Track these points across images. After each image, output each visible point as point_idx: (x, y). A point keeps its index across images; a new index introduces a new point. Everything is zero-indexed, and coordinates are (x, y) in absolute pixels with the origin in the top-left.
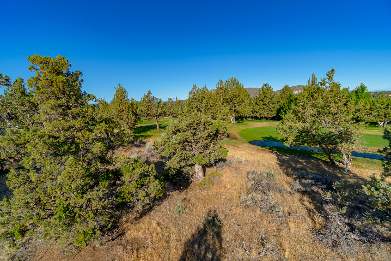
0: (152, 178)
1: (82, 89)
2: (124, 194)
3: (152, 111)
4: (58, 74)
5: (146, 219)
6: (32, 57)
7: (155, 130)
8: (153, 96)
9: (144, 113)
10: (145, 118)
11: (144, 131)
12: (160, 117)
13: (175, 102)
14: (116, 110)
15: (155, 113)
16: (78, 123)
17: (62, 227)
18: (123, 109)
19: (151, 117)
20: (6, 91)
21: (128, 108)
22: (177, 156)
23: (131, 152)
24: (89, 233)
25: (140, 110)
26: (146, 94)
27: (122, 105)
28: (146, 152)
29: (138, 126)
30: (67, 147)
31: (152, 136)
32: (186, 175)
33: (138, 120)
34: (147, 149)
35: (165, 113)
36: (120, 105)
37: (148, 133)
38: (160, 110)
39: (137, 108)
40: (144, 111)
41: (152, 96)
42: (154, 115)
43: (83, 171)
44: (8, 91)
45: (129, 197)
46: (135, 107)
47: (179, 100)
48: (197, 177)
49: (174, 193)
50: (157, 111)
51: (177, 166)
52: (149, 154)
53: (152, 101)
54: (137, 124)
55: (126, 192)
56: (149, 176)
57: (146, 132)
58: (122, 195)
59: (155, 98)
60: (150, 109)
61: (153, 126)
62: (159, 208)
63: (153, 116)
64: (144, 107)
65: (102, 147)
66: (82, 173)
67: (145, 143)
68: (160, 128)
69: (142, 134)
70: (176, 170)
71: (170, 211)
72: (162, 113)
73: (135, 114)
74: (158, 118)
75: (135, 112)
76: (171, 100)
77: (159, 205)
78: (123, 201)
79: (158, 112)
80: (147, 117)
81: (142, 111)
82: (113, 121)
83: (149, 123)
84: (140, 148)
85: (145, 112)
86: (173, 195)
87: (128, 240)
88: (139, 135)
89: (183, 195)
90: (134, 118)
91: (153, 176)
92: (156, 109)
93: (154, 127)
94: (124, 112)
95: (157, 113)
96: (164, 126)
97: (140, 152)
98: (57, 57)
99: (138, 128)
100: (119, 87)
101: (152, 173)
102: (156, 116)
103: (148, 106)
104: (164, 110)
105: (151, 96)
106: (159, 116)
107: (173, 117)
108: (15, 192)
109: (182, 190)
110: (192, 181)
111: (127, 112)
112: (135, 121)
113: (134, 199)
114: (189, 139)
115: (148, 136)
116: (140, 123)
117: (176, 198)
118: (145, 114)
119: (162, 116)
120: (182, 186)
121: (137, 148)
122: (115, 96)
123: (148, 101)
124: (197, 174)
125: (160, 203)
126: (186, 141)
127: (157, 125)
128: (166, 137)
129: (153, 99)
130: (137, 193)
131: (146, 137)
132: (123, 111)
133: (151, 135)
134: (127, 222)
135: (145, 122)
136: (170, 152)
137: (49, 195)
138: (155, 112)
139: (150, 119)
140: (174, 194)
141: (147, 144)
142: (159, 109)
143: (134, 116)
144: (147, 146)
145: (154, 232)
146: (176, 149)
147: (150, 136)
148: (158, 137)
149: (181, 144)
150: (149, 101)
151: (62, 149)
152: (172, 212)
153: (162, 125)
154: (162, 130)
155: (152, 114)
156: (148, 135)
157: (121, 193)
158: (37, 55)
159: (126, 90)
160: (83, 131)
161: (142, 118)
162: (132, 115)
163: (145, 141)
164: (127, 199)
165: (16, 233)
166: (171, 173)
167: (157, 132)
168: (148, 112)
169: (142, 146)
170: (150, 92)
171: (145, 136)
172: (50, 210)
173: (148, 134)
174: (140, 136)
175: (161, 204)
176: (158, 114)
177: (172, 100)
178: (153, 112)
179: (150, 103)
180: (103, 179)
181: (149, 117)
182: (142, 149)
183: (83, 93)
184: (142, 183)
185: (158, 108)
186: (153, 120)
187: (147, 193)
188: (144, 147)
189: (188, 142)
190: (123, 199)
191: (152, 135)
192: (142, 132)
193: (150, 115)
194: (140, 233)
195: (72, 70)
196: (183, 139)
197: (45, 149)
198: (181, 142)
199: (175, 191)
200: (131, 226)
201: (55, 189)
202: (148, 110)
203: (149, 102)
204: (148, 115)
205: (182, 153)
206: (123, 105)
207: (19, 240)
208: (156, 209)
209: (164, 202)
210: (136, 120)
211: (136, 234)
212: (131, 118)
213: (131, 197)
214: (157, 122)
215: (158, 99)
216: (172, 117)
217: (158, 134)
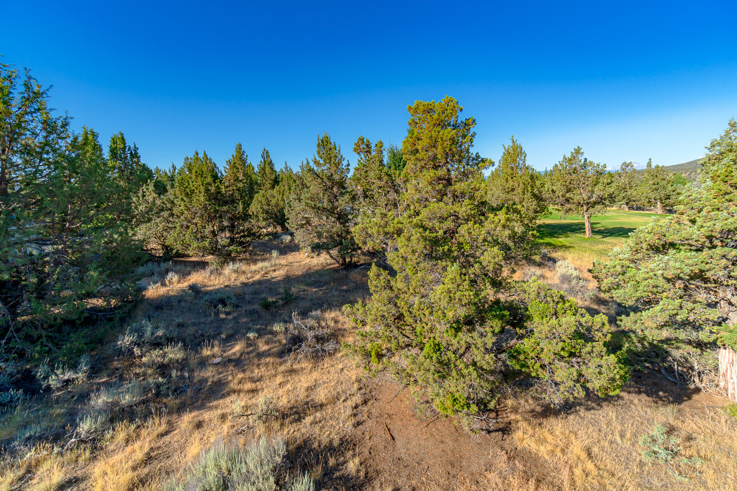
0: (599, 347)
1: (472, 150)
2: (526, 358)
3: (579, 191)
4: (444, 127)
5: (557, 425)
6: (414, 106)
7: (579, 235)
8: (586, 159)
9: (559, 197)
10: (559, 207)
11: (552, 235)
12: (596, 206)
13: (641, 172)
14: (501, 188)
15: (585, 198)
16: (464, 208)
17: (434, 374)
18: (514, 187)
19: (573, 207)
20: (360, 161)
21: (524, 184)
22: (662, 310)
23: (524, 274)
24: (460, 402)
25: (550, 190)
26: (568, 155)
27: (512, 178)
28: (557, 281)
29: (538, 222)
30: (446, 247)
31: (570, 247)
32: (678, 365)
33: (541, 209)
34: (559, 274)
35: (612, 198)
36: (509, 178)
37: (562, 240)
38: (598, 191)
39: (543, 185)
40: (557, 192)
41: (582, 158)
42: (582, 202)
43: (471, 293)
44: (362, 161)
45: (535, 368)
46: (538, 183)
47: (658, 166)
48: (722, 384)
49: (635, 398)
50: (593, 192)
51: (655, 335)
52: (565, 286)
53: (582, 171)
54: (539, 218)
55: (531, 355)
56: (591, 340)
57: (557, 237)
58: (522, 357)
59: (591, 163)
60: (575, 188)
61: (573, 227)
62: (589, 415)
63: (579, 203)
64: (559, 184)
65: (498, 257)
66: (468, 297)
67: (554, 261)
68: (593, 232)
69: (547, 240)
70: (645, 343)
71: (622, 436)
72: (605, 199)
73: (538, 198)
74: (591, 210)
75: (537, 192)
76: (629, 167)
77: (590, 410)
78: (521, 370)
79: (595, 196)
80: (562, 205)
81: (553, 191)
82: (516, 208)
83: (565, 219)
84: (544, 270)
85: (560, 194)
86: (631, 402)
87: (516, 449)
88: (541, 241)
89: (666, 414)
90: (533, 206)
91: (601, 343)
92: (590, 188)
93: (577, 228)
94: (515, 192)
95: (589, 198)
96: (602, 229)
97: (542, 277)
98: (443, 100)
99: (540, 226)
100: (511, 144)
101: (600, 334)
102: (588, 203)
103: (568, 181)
104: (611, 190)
105: (580, 158)
106: (595, 203)
107: (629, 208)
108: (375, 296)
109: (661, 398)
110: (697, 390)
111: (521, 193)
112: (536, 212)
113: (545, 375)
114: (712, 272)
115: (561, 247)
116: (545, 218)
117: (643, 413)
118: (561, 198)
119: (603, 204)
120: (662, 390)
121: (537, 268)
122: (500, 163)
123: (571, 171)
124: (724, 375)
125: (593, 405)
126: (700, 276)
127: (587, 225)
128: (626, 256)
129: (584, 166)
130: (553, 366)
131: (555, 247)
132: (513, 190)
133: (568, 245)
134: (515, 410)
135: (555, 216)
136: (638, 294)
137: (415, 316)
138: (585, 196)
139: (570, 209)
140: (636, 401)
141: (558, 264)
142: (600, 186)
143: (535, 203)
144: (559, 267)
145: (577, 465)
146: (657, 292)
147: (566, 247)
148: (586, 252)
149: (680, 281)
150: (575, 169)
151: (441, 249)
152: (628, 444)
153: (598, 226)
154: (598, 237)
155: (577, 198)
156: (560, 244)
157: (519, 353)
158: (420, 101)
159: (524, 149)
160: (471, 223)
161: (551, 207)
162: (530, 200)
163: (554, 255)
164: (531, 369)
165: (373, 354)
166: (627, 345)
167: (585, 240)
168: (568, 195)
169: (546, 266)
170: (578, 151)
171: (554, 245)
172: (408, 338)
173: (560, 242)
174: (542, 244)
175: (593, 408)
176: (591, 200)
177: (632, 166)
178: (580, 195)
179: (574, 176)
180: (494, 316)
181: (568, 206)
182: (545, 272)
183: (474, 156)
184: (573, 350)
185: (595, 185)
186: (578, 212)
187: (580, 375)
188: (552, 269)
189: (706, 280)
190: (523, 366)
191: (572, 245)
192: (547, 236)
193: (571, 200)
194: (542, 448)
195: (462, 118)
196: (692, 271)
197: (420, 247)
198: (681, 275)
199: (639, 393)
200: (523, 424)
201: (423, 310)
202: (569, 191)
203: (574, 173)
204: (567, 200)
205: (681, 307)
206: (514, 178)
207: (375, 365)
208: (582, 413)
209: (605, 407)
210: (539, 209)
211: (533, 447)
212: (529, 205)
213: (540, 370)
214: (586, 218)
215: (598, 165)
216: (627, 209)
217: (586, 244)
